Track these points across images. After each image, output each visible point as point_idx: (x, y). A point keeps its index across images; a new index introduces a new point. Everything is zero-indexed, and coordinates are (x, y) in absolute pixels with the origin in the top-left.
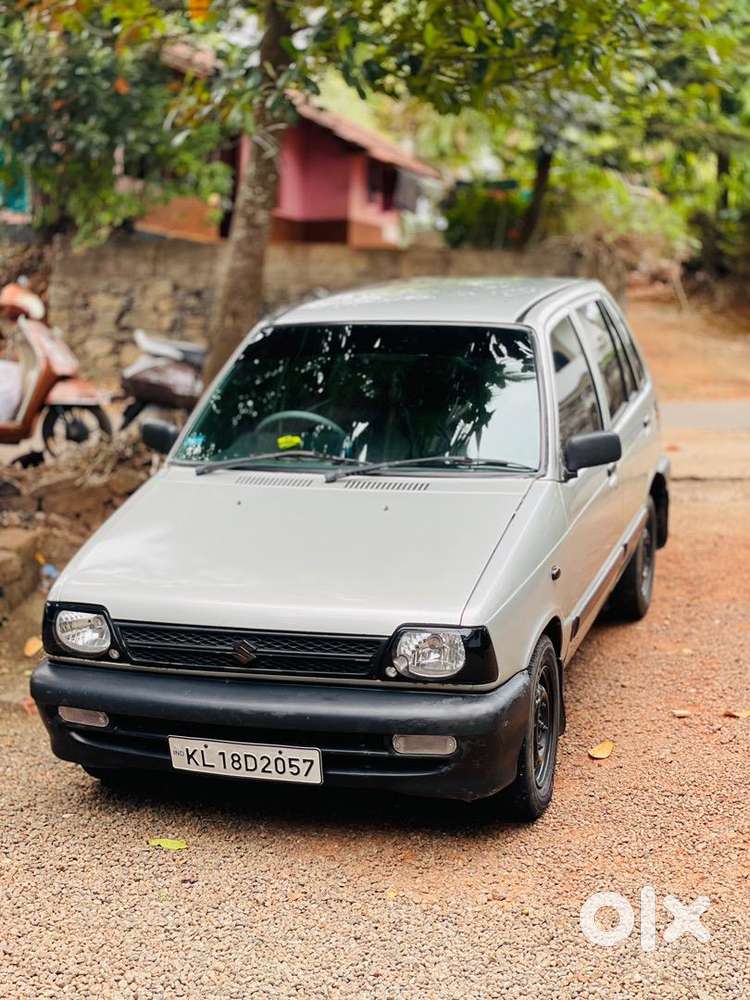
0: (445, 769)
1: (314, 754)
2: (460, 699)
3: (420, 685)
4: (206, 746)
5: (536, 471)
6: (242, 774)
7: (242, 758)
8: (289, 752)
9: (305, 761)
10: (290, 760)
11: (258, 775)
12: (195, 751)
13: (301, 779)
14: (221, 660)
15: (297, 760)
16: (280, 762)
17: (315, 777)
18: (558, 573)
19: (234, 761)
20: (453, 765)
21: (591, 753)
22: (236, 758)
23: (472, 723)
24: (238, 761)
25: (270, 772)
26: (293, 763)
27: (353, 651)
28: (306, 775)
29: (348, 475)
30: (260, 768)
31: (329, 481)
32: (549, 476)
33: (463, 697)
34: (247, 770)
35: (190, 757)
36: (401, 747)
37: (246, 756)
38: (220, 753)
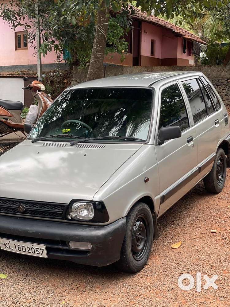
0: (89, 255)
1: (44, 247)
2: (94, 228)
3: (80, 222)
4: (9, 242)
5: (145, 141)
6: (21, 253)
7: (21, 247)
8: (36, 246)
9: (41, 249)
10: (36, 248)
11: (26, 253)
12: (6, 243)
13: (40, 256)
14: (15, 211)
15: (38, 249)
16: (33, 249)
17: (45, 255)
18: (148, 180)
19: (19, 248)
20: (91, 253)
21: (172, 246)
22: (19, 247)
23: (95, 238)
24: (20, 248)
25: (30, 252)
26: (37, 250)
27: (56, 209)
28: (42, 254)
29: (78, 143)
30: (27, 251)
31: (72, 145)
32: (150, 143)
33: (95, 227)
34: (23, 251)
35: (5, 245)
36: (73, 246)
37: (22, 246)
38: (14, 245)
